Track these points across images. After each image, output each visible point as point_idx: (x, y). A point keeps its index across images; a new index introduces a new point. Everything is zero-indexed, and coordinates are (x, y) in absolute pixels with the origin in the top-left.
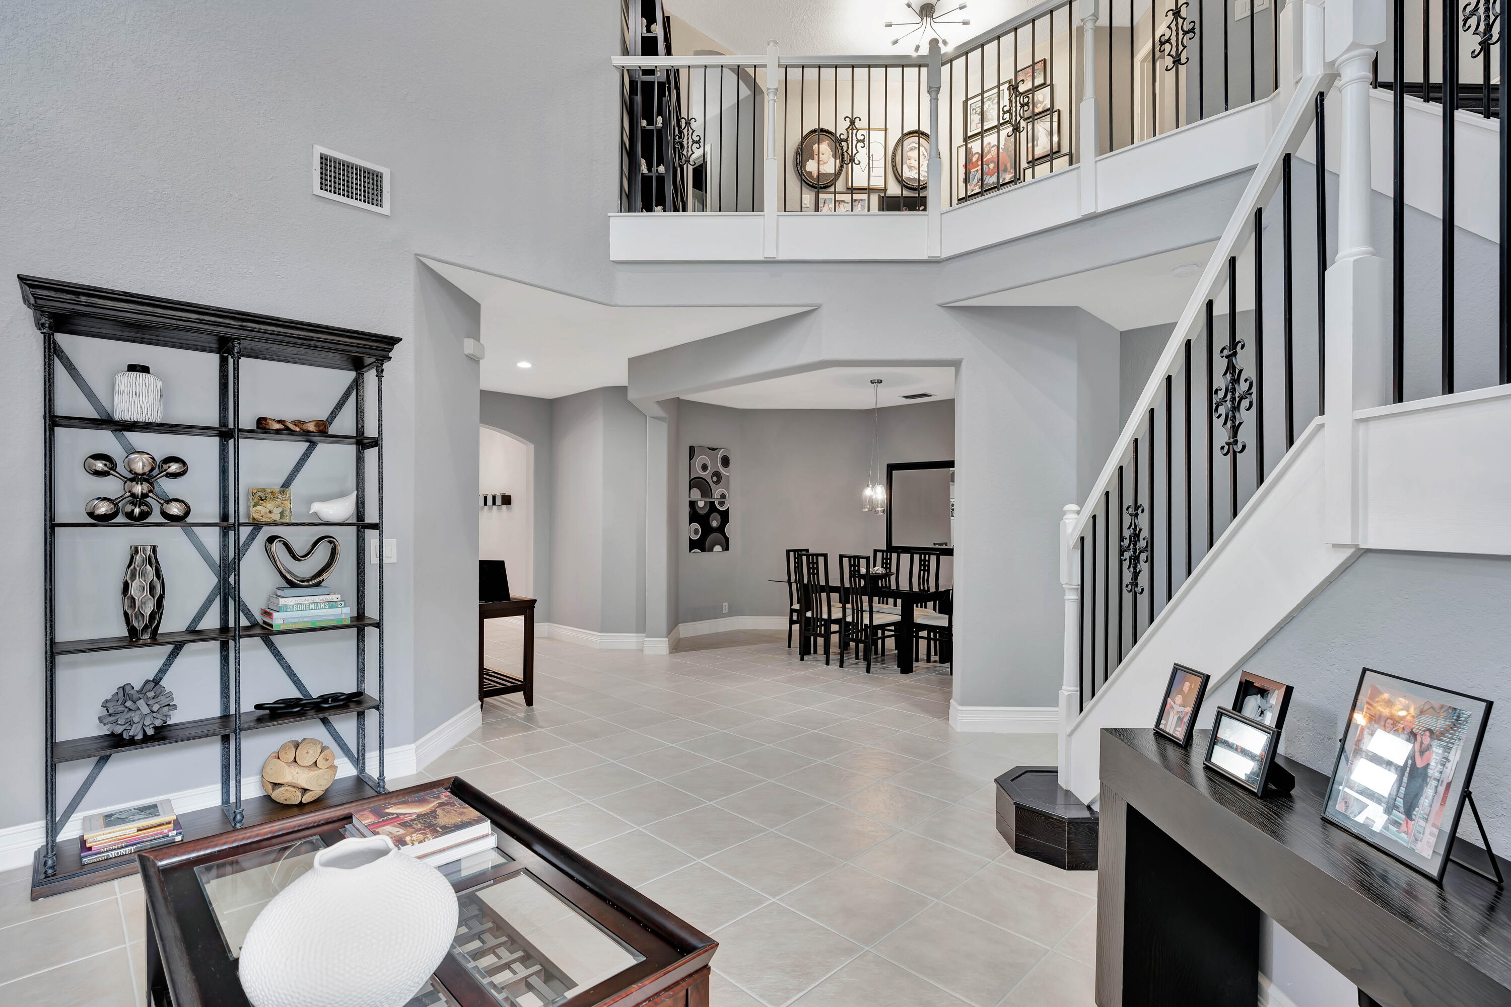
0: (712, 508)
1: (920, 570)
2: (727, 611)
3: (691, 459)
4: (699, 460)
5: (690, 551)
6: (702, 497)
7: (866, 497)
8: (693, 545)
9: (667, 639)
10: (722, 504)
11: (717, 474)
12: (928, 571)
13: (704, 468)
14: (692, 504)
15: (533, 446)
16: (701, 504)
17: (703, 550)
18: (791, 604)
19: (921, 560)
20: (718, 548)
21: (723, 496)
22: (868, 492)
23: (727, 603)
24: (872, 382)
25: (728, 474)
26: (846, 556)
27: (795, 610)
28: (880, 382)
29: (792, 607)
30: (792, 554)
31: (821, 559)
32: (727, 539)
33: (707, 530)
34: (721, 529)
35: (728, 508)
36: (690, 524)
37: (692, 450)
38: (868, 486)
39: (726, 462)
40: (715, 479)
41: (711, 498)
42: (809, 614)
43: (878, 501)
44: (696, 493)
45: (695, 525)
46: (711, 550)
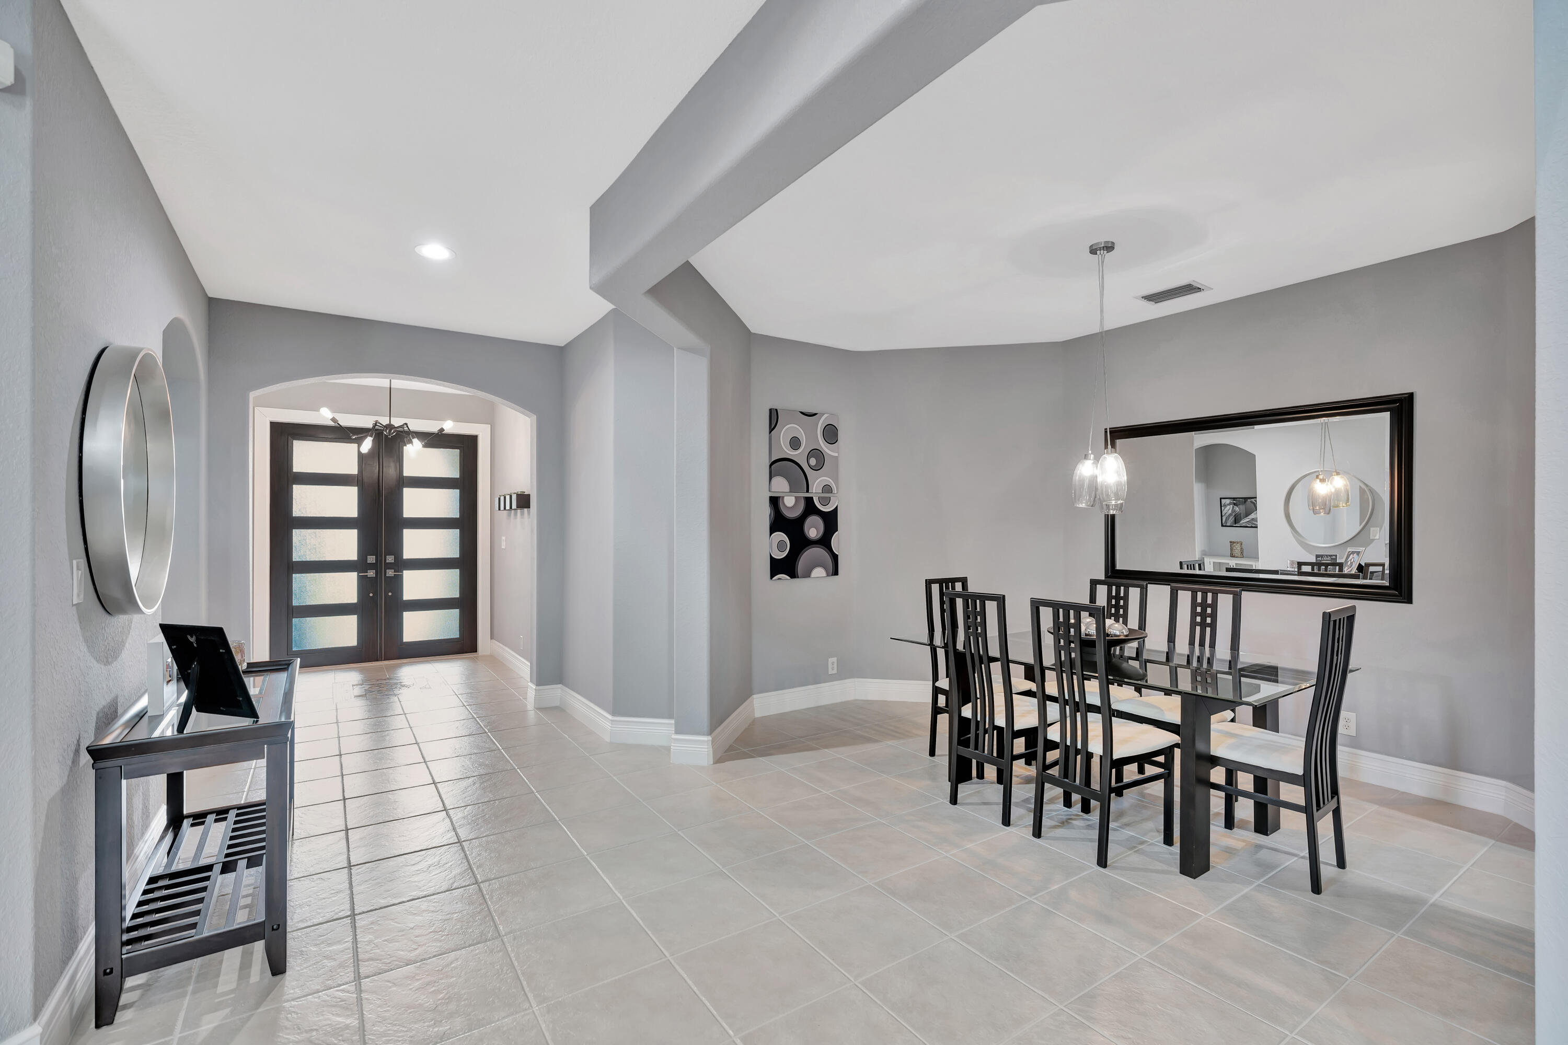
0: (810, 508)
1: (1193, 624)
2: (835, 671)
3: (771, 430)
4: (785, 432)
5: (771, 579)
6: (792, 490)
7: (1082, 481)
8: (780, 567)
9: (710, 738)
10: (826, 501)
11: (816, 453)
12: (1213, 626)
13: (795, 443)
14: (775, 501)
15: (536, 416)
16: (789, 501)
17: (793, 575)
18: (935, 678)
19: (1194, 604)
20: (819, 572)
21: (827, 489)
22: (1086, 469)
23: (835, 659)
24: (1093, 251)
25: (836, 455)
26: (1047, 603)
27: (943, 692)
28: (1109, 247)
29: (937, 684)
30: (935, 588)
31: (991, 608)
32: (835, 558)
33: (800, 543)
34: (825, 541)
35: (837, 507)
36: (770, 535)
37: (774, 417)
38: (1086, 457)
39: (831, 434)
40: (813, 461)
41: (808, 491)
42: (967, 711)
43: (1107, 487)
44: (781, 485)
45: (781, 536)
46: (807, 575)
